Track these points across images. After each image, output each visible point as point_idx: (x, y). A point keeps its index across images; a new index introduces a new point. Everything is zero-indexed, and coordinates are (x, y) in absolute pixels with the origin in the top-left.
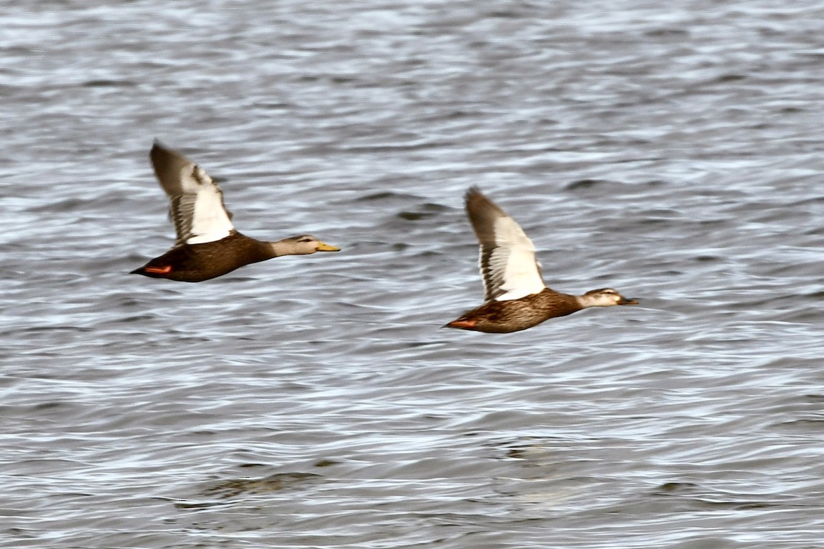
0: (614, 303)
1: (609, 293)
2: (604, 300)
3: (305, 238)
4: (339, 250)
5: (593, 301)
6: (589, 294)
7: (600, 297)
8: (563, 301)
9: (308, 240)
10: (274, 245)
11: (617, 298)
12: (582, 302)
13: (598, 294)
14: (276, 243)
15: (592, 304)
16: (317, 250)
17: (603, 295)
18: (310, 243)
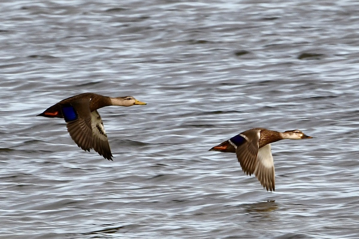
0: (300, 138)
1: (297, 132)
2: (294, 136)
3: (128, 98)
4: (146, 104)
5: (288, 135)
6: (286, 132)
7: (292, 134)
8: (272, 134)
9: (130, 99)
10: (112, 100)
11: (301, 135)
12: (283, 135)
13: (291, 133)
14: (113, 98)
15: (288, 137)
16: (134, 104)
17: (294, 133)
18: (130, 100)
